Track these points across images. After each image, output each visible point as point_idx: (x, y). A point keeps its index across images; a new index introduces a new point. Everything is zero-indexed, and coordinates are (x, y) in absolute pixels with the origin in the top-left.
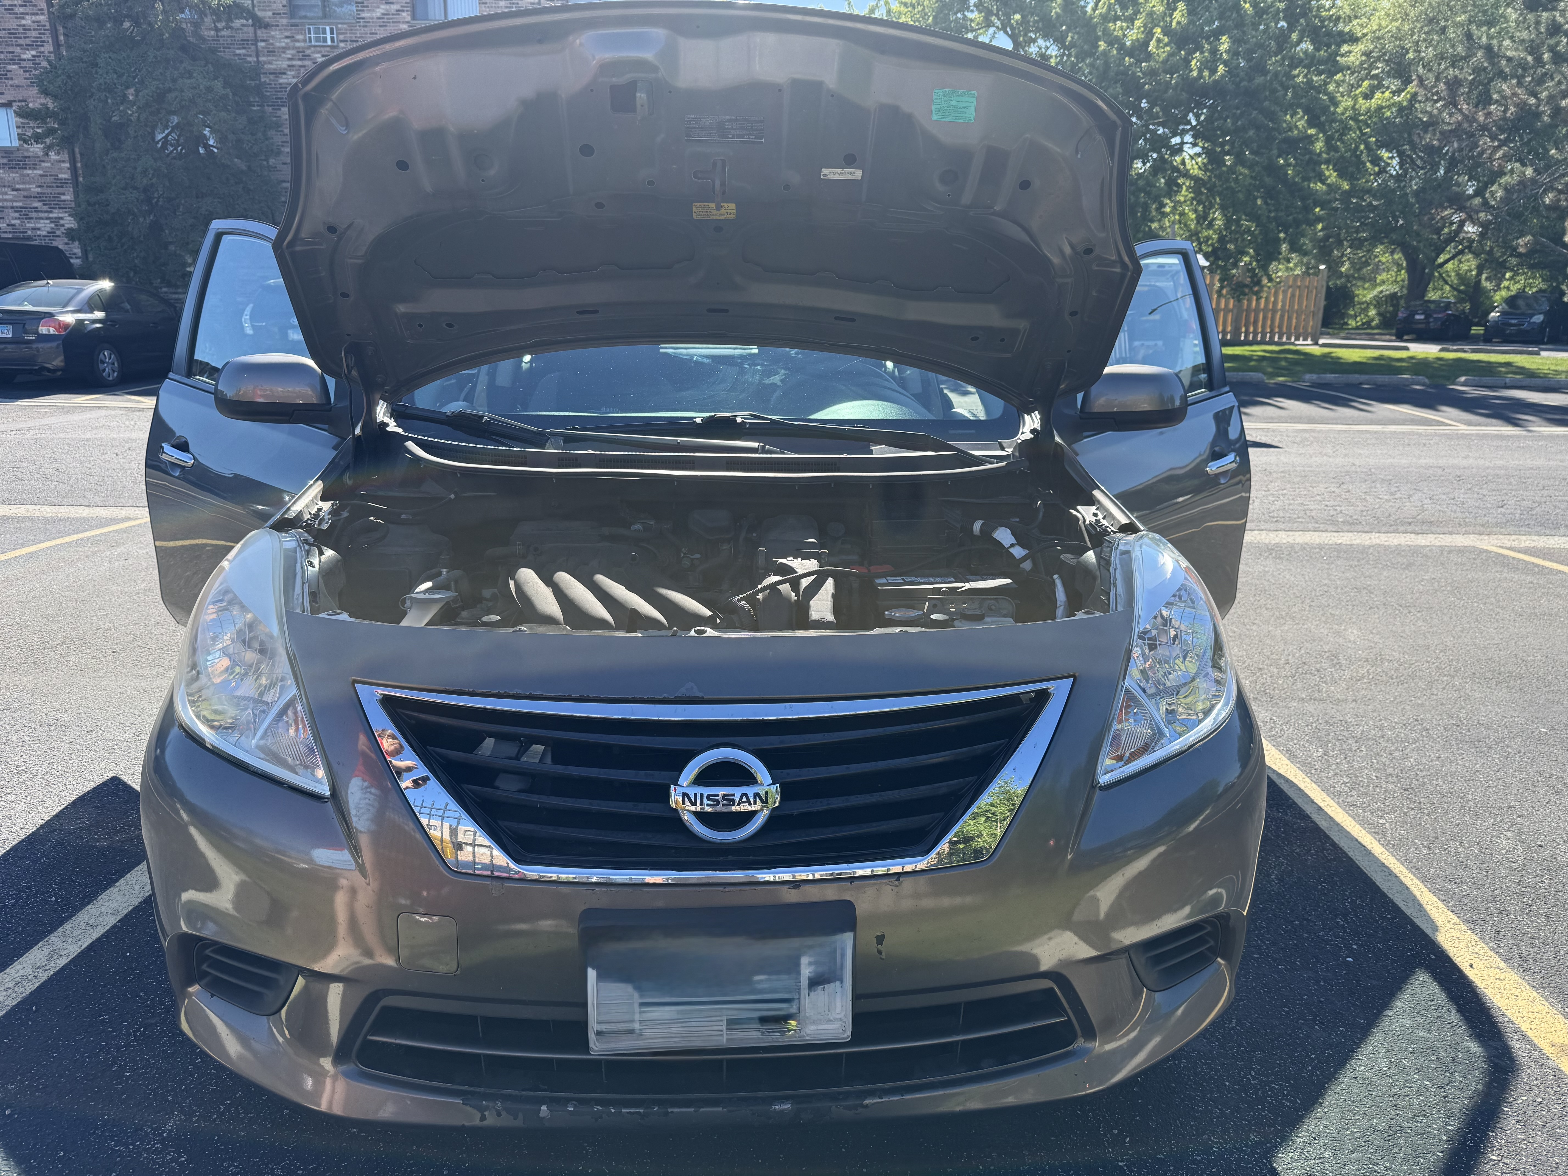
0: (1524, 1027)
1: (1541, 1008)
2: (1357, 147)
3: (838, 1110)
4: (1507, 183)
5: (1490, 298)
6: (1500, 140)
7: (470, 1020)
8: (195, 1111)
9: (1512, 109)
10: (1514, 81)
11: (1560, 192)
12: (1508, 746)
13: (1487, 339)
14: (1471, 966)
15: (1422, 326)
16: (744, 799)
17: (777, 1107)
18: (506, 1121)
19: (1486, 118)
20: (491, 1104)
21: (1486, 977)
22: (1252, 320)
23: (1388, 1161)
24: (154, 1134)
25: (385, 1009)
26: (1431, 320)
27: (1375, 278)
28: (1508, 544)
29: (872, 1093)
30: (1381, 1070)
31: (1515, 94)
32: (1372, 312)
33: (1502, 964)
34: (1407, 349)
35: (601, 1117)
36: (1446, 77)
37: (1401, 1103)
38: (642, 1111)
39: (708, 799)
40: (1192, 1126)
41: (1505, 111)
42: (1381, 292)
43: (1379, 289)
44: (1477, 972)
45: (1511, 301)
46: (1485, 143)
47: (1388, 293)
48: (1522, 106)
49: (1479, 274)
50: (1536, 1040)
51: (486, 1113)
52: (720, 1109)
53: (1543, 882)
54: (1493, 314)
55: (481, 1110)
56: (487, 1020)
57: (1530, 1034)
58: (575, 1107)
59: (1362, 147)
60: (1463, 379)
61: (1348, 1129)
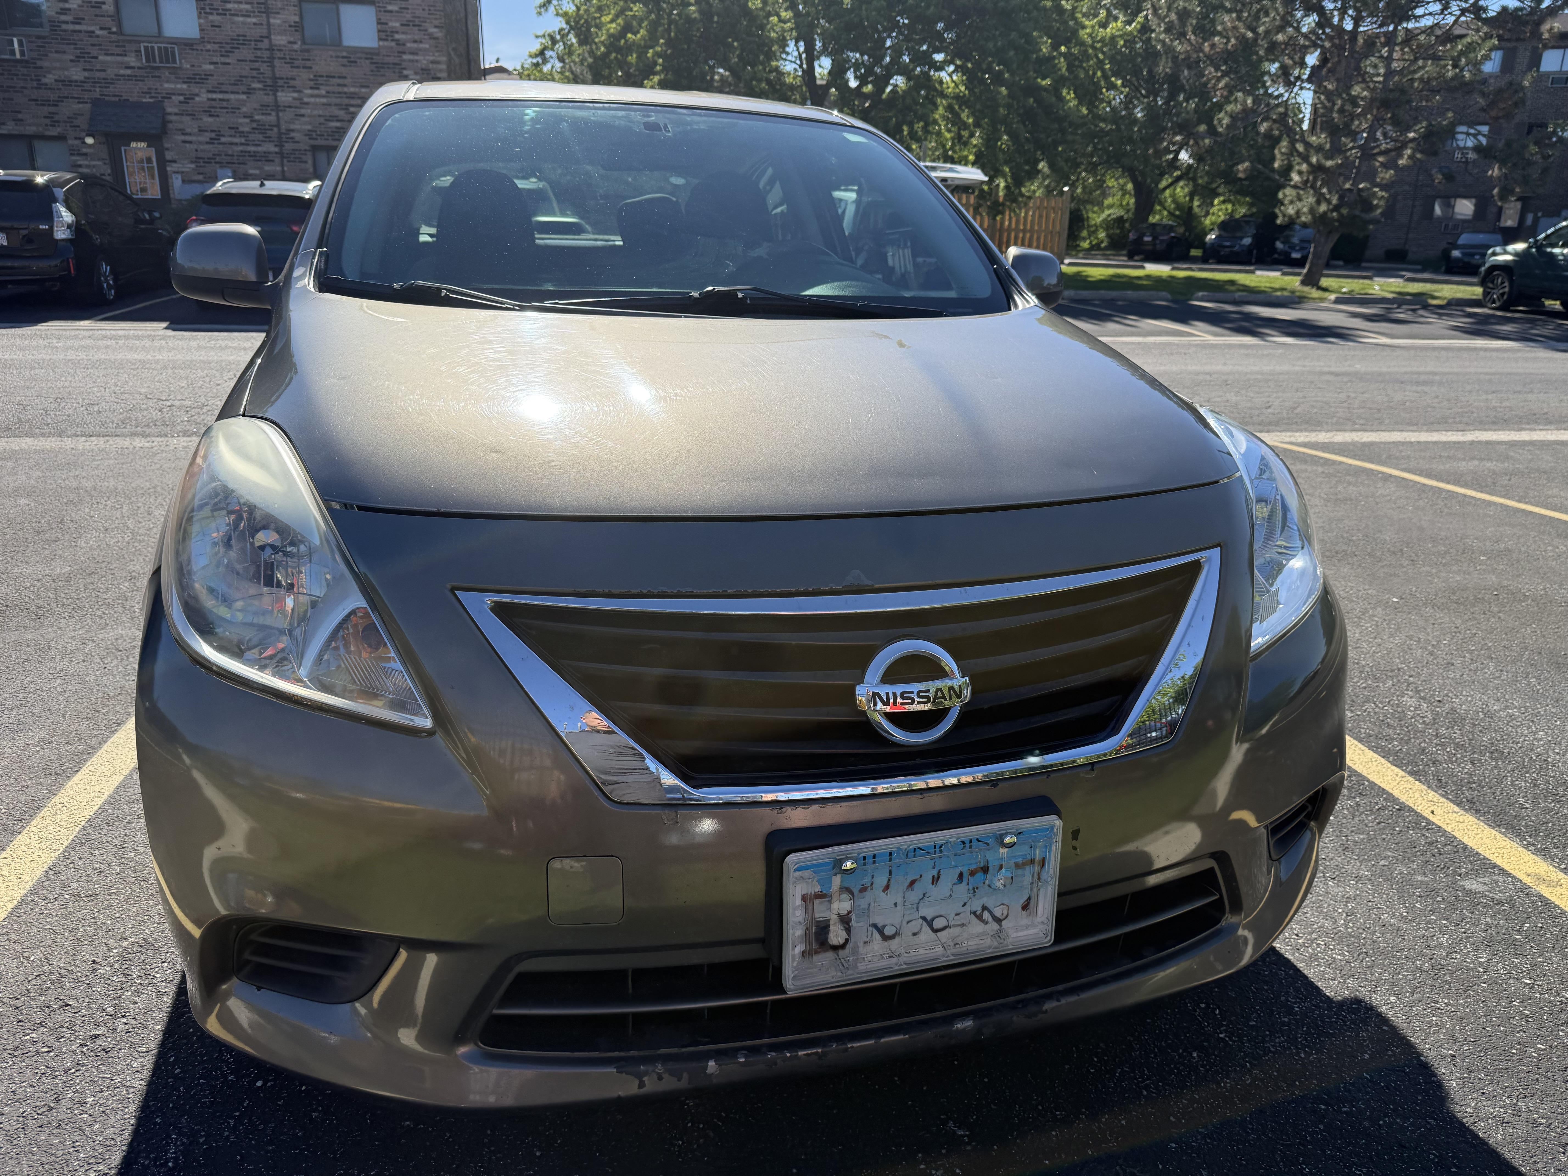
0: (1499, 862)
1: (1504, 843)
2: (1095, 74)
3: (1018, 1020)
4: (1232, 111)
5: (1201, 223)
6: (1222, 71)
7: (619, 975)
8: (199, 1131)
9: (1233, 41)
10: (1234, 15)
11: (1275, 121)
12: (1374, 616)
13: (1204, 260)
14: (1432, 812)
15: (1150, 248)
16: (939, 694)
17: (959, 1026)
18: (669, 1084)
19: (1211, 49)
20: (650, 1068)
21: (1448, 821)
22: (1005, 240)
23: (1445, 997)
24: (155, 1165)
25: (521, 976)
26: (1158, 242)
27: (1103, 202)
28: (1288, 440)
29: (1049, 997)
30: (1401, 915)
31: (1235, 28)
32: (1102, 235)
33: (1456, 809)
34: (1143, 267)
35: (776, 1064)
36: (1177, 8)
37: (1433, 944)
38: (820, 1050)
39: (902, 697)
40: (1267, 991)
41: (1226, 43)
42: (1109, 215)
43: (1107, 212)
44: (1439, 818)
45: (1223, 226)
46: (1210, 73)
47: (1115, 216)
48: (1242, 39)
49: (1192, 200)
50: (1513, 873)
51: (645, 1079)
52: (901, 1037)
53: (1455, 733)
54: (1209, 237)
55: (639, 1076)
56: (639, 973)
57: (1506, 867)
58: (746, 1056)
59: (1099, 74)
60: (1200, 294)
61: (1399, 973)
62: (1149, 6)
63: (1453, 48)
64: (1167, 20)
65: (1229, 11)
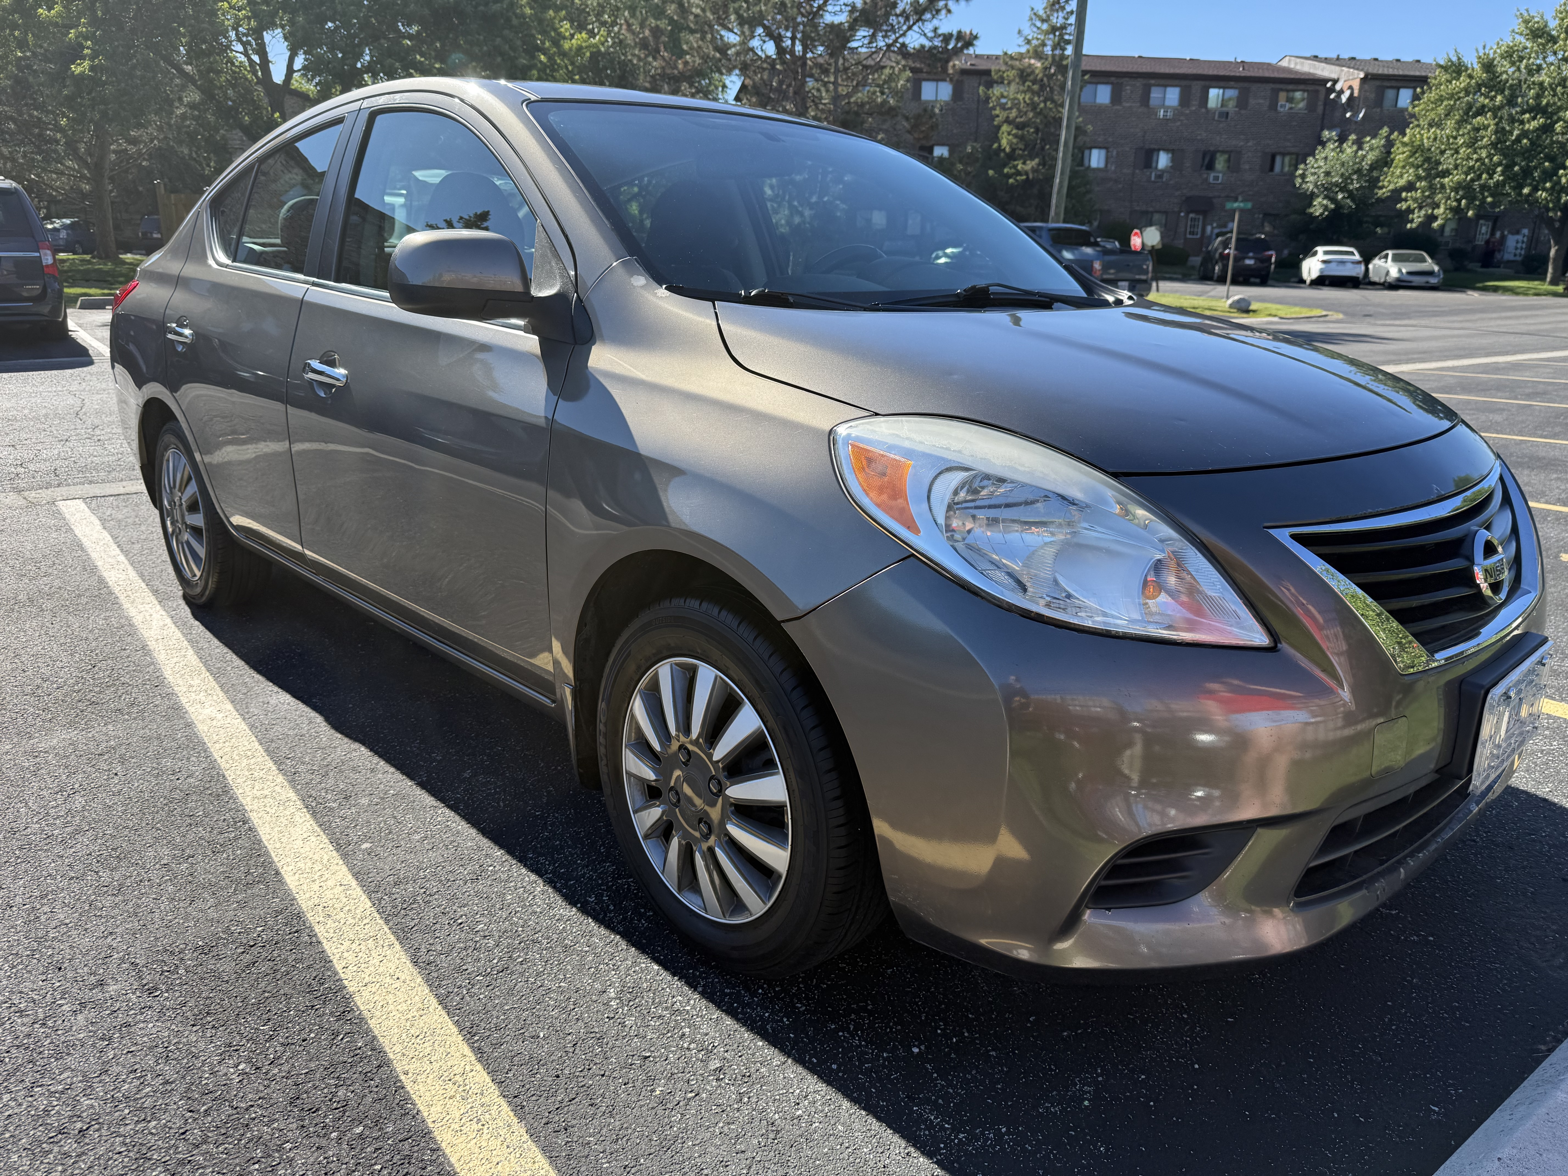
20: (1379, 884)
39: (1496, 570)
51: (1378, 893)
62: (622, 22)
63: (879, 76)
64: (641, 36)
65: (692, 32)
